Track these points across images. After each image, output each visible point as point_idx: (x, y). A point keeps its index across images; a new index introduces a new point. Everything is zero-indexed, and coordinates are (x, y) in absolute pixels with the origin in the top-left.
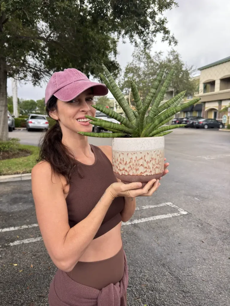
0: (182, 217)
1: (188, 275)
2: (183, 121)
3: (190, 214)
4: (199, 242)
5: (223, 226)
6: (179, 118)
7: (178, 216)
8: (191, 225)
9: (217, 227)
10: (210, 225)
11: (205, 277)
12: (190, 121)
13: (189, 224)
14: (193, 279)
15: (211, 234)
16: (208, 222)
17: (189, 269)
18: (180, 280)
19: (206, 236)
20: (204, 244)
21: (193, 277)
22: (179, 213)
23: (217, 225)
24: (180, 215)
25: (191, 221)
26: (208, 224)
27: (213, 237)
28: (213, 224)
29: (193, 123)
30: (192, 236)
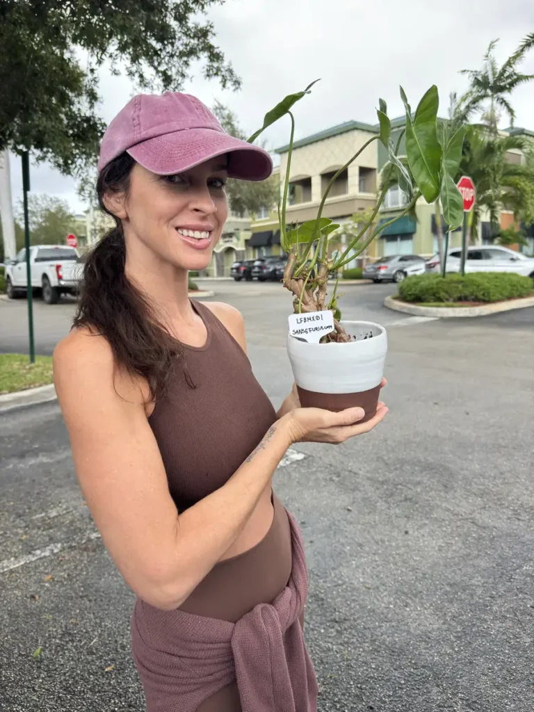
0: (295, 466)
1: (335, 586)
2: (254, 267)
3: (309, 456)
4: (342, 511)
5: (380, 471)
6: (246, 260)
7: (287, 465)
8: (317, 480)
9: (369, 475)
10: (355, 474)
11: (370, 581)
12: (268, 266)
13: (313, 477)
14: (347, 590)
15: (360, 491)
16: (350, 468)
17: (335, 573)
18: (322, 599)
19: (352, 496)
20: (351, 514)
21: (347, 587)
22: (287, 460)
23: (368, 472)
24: (291, 464)
25: (316, 471)
26: (350, 471)
27: (366, 496)
28: (360, 470)
29: (275, 270)
30: (325, 502)
